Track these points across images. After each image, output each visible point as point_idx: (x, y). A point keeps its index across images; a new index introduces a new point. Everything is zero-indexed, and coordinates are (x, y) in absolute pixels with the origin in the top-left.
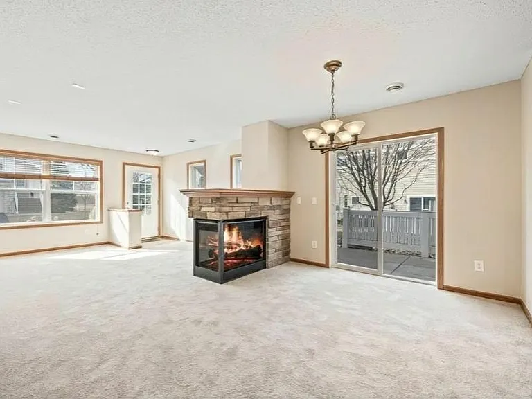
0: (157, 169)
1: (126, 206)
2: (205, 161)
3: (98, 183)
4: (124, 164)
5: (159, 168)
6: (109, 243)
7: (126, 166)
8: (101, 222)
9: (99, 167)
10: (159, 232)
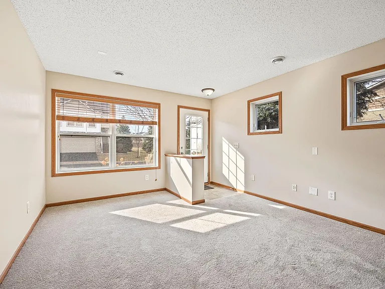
0: (207, 113)
1: (181, 151)
2: (280, 94)
3: (156, 127)
4: (179, 107)
5: (209, 111)
6: (165, 189)
7: (180, 109)
8: (159, 167)
9: (157, 110)
10: (209, 179)
